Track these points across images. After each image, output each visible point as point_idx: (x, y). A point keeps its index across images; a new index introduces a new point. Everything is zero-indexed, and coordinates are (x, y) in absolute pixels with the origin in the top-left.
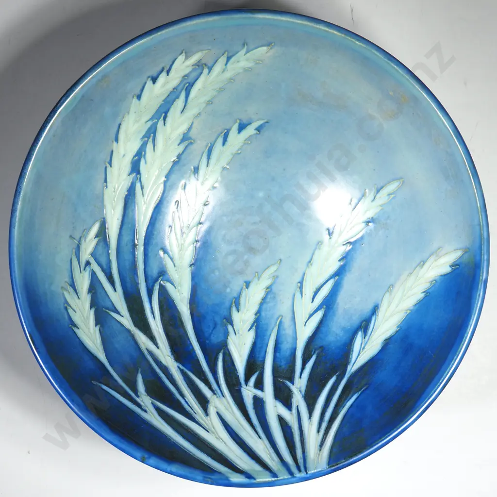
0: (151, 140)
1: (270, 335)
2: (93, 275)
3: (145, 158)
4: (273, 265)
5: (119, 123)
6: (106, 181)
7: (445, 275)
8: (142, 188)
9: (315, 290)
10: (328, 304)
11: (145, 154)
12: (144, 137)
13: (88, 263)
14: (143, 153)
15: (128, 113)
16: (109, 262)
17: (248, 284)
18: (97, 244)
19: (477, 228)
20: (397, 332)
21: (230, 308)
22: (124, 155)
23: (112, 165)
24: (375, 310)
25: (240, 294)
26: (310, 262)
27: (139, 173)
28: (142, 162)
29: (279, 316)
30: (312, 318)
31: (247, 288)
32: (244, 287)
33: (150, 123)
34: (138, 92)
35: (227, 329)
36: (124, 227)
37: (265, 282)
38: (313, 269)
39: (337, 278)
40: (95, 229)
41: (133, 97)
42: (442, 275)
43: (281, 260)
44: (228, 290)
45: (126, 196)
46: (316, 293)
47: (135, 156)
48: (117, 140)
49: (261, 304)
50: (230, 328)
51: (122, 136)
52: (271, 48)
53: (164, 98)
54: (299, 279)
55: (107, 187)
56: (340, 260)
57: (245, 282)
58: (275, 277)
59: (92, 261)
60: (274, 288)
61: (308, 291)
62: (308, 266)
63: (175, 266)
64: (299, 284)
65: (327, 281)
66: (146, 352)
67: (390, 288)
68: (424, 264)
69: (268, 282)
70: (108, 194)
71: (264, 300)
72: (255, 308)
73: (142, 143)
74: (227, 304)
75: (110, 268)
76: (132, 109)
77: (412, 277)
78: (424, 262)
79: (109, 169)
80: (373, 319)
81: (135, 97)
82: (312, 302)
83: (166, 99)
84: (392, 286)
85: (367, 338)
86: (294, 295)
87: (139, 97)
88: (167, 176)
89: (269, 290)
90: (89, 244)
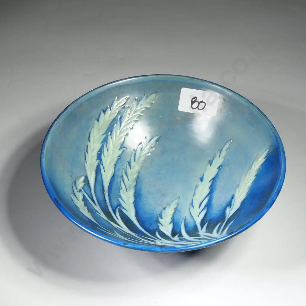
0: (105, 144)
1: (181, 224)
2: (84, 196)
3: (103, 154)
4: (176, 199)
5: (89, 132)
6: (85, 159)
7: (263, 163)
8: (104, 168)
9: (199, 203)
10: (208, 206)
11: (103, 151)
12: (102, 142)
13: (80, 191)
14: (102, 151)
15: (94, 128)
16: (92, 194)
17: (164, 209)
18: (84, 185)
19: (273, 134)
20: (247, 196)
21: (158, 218)
22: (93, 150)
23: (88, 152)
24: (233, 197)
25: (161, 212)
26: (194, 194)
27: (101, 160)
28: (102, 155)
29: (184, 217)
30: (201, 214)
31: (165, 210)
32: (163, 210)
33: (104, 136)
34: (97, 117)
35: (158, 225)
36: (97, 183)
37: (173, 206)
38: (197, 196)
39: (209, 196)
40: (82, 179)
41: (95, 120)
42: (261, 165)
43: (179, 197)
44: (155, 212)
45: (96, 170)
46: (200, 205)
47: (98, 152)
48: (89, 140)
49: (173, 215)
50: (159, 224)
51: (92, 139)
52: (157, 94)
53: (110, 123)
54: (191, 202)
55: (86, 162)
56: (209, 189)
57: (163, 208)
58: (178, 204)
59: (82, 190)
60: (178, 208)
61: (196, 205)
62: (193, 196)
63: (125, 203)
64: (191, 204)
65: (205, 198)
66: (117, 228)
67: (238, 186)
68: (251, 167)
69: (175, 206)
70: (87, 165)
71: (174, 213)
72: (171, 216)
73: (101, 145)
74: (156, 217)
75: (92, 197)
76: (95, 127)
77: (248, 175)
78: (251, 166)
79: (86, 153)
80: (233, 200)
81: (96, 120)
82: (200, 208)
83: (111, 124)
84: (239, 184)
85: (232, 207)
86: (190, 208)
87: (98, 120)
88: (116, 165)
89: (176, 209)
90: (80, 184)
